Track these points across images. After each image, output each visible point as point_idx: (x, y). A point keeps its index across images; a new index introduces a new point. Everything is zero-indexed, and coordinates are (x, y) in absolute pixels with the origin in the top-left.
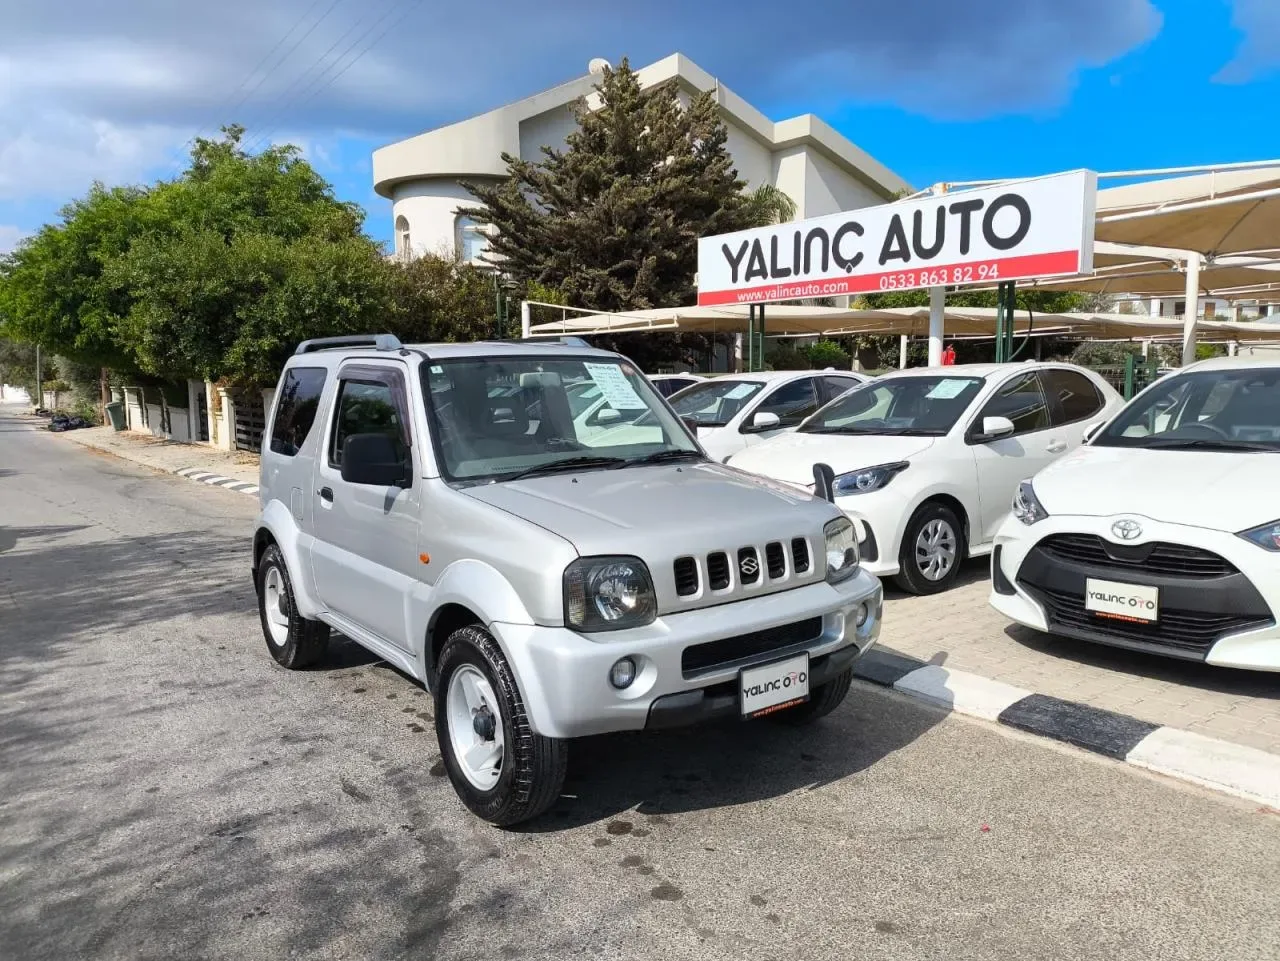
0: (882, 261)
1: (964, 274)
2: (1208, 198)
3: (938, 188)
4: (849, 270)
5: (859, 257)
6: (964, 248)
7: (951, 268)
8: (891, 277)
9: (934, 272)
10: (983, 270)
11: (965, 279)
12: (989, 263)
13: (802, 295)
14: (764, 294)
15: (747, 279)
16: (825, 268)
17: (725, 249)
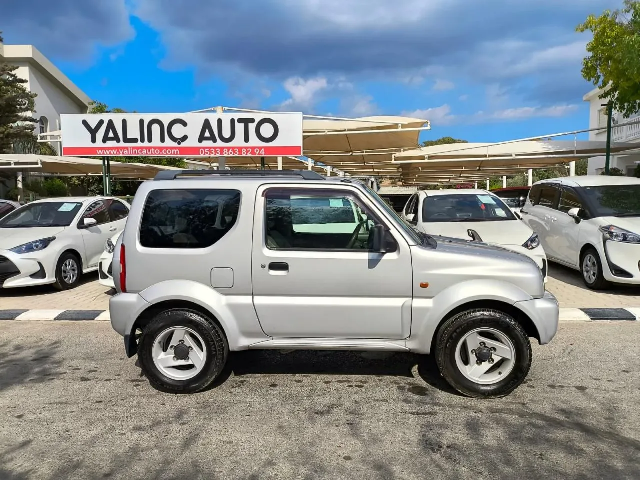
0: (200, 140)
1: (247, 152)
2: (345, 131)
3: (219, 109)
4: (179, 143)
5: (185, 138)
6: (247, 139)
7: (240, 149)
8: (206, 150)
9: (231, 150)
10: (257, 151)
11: (248, 154)
12: (260, 148)
13: (147, 154)
14: (118, 151)
15: (104, 141)
16: (163, 140)
17: (85, 123)
